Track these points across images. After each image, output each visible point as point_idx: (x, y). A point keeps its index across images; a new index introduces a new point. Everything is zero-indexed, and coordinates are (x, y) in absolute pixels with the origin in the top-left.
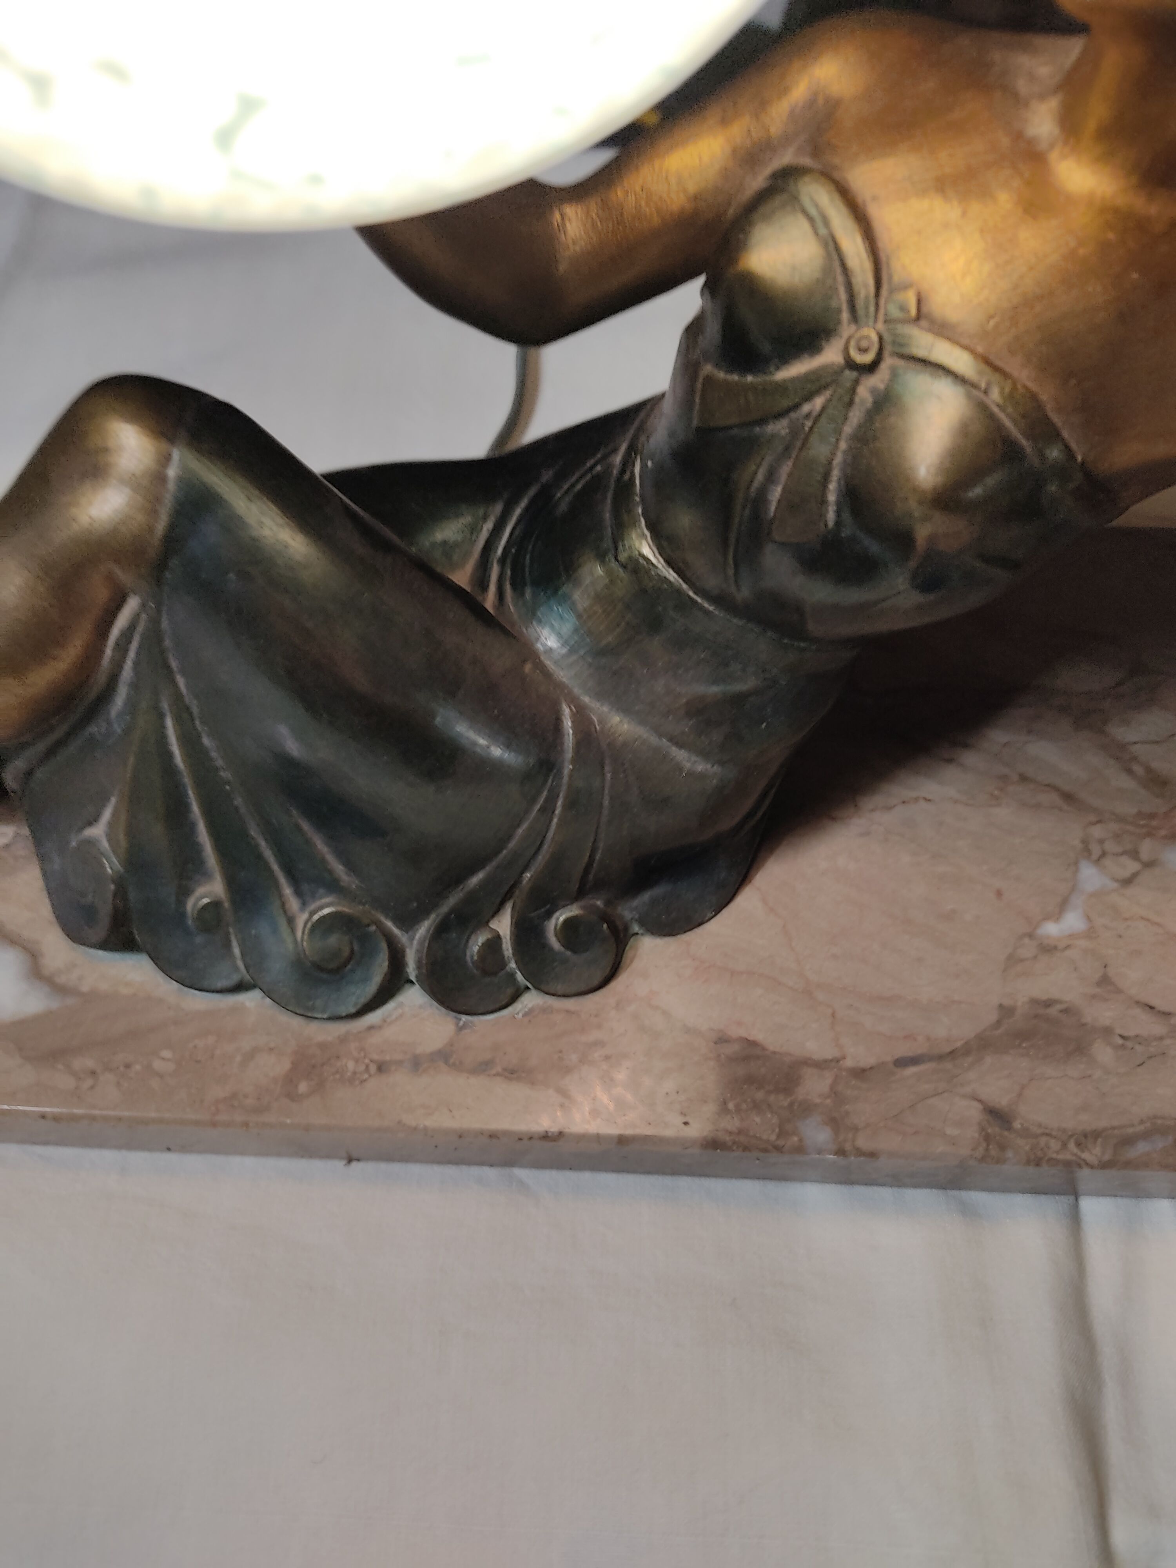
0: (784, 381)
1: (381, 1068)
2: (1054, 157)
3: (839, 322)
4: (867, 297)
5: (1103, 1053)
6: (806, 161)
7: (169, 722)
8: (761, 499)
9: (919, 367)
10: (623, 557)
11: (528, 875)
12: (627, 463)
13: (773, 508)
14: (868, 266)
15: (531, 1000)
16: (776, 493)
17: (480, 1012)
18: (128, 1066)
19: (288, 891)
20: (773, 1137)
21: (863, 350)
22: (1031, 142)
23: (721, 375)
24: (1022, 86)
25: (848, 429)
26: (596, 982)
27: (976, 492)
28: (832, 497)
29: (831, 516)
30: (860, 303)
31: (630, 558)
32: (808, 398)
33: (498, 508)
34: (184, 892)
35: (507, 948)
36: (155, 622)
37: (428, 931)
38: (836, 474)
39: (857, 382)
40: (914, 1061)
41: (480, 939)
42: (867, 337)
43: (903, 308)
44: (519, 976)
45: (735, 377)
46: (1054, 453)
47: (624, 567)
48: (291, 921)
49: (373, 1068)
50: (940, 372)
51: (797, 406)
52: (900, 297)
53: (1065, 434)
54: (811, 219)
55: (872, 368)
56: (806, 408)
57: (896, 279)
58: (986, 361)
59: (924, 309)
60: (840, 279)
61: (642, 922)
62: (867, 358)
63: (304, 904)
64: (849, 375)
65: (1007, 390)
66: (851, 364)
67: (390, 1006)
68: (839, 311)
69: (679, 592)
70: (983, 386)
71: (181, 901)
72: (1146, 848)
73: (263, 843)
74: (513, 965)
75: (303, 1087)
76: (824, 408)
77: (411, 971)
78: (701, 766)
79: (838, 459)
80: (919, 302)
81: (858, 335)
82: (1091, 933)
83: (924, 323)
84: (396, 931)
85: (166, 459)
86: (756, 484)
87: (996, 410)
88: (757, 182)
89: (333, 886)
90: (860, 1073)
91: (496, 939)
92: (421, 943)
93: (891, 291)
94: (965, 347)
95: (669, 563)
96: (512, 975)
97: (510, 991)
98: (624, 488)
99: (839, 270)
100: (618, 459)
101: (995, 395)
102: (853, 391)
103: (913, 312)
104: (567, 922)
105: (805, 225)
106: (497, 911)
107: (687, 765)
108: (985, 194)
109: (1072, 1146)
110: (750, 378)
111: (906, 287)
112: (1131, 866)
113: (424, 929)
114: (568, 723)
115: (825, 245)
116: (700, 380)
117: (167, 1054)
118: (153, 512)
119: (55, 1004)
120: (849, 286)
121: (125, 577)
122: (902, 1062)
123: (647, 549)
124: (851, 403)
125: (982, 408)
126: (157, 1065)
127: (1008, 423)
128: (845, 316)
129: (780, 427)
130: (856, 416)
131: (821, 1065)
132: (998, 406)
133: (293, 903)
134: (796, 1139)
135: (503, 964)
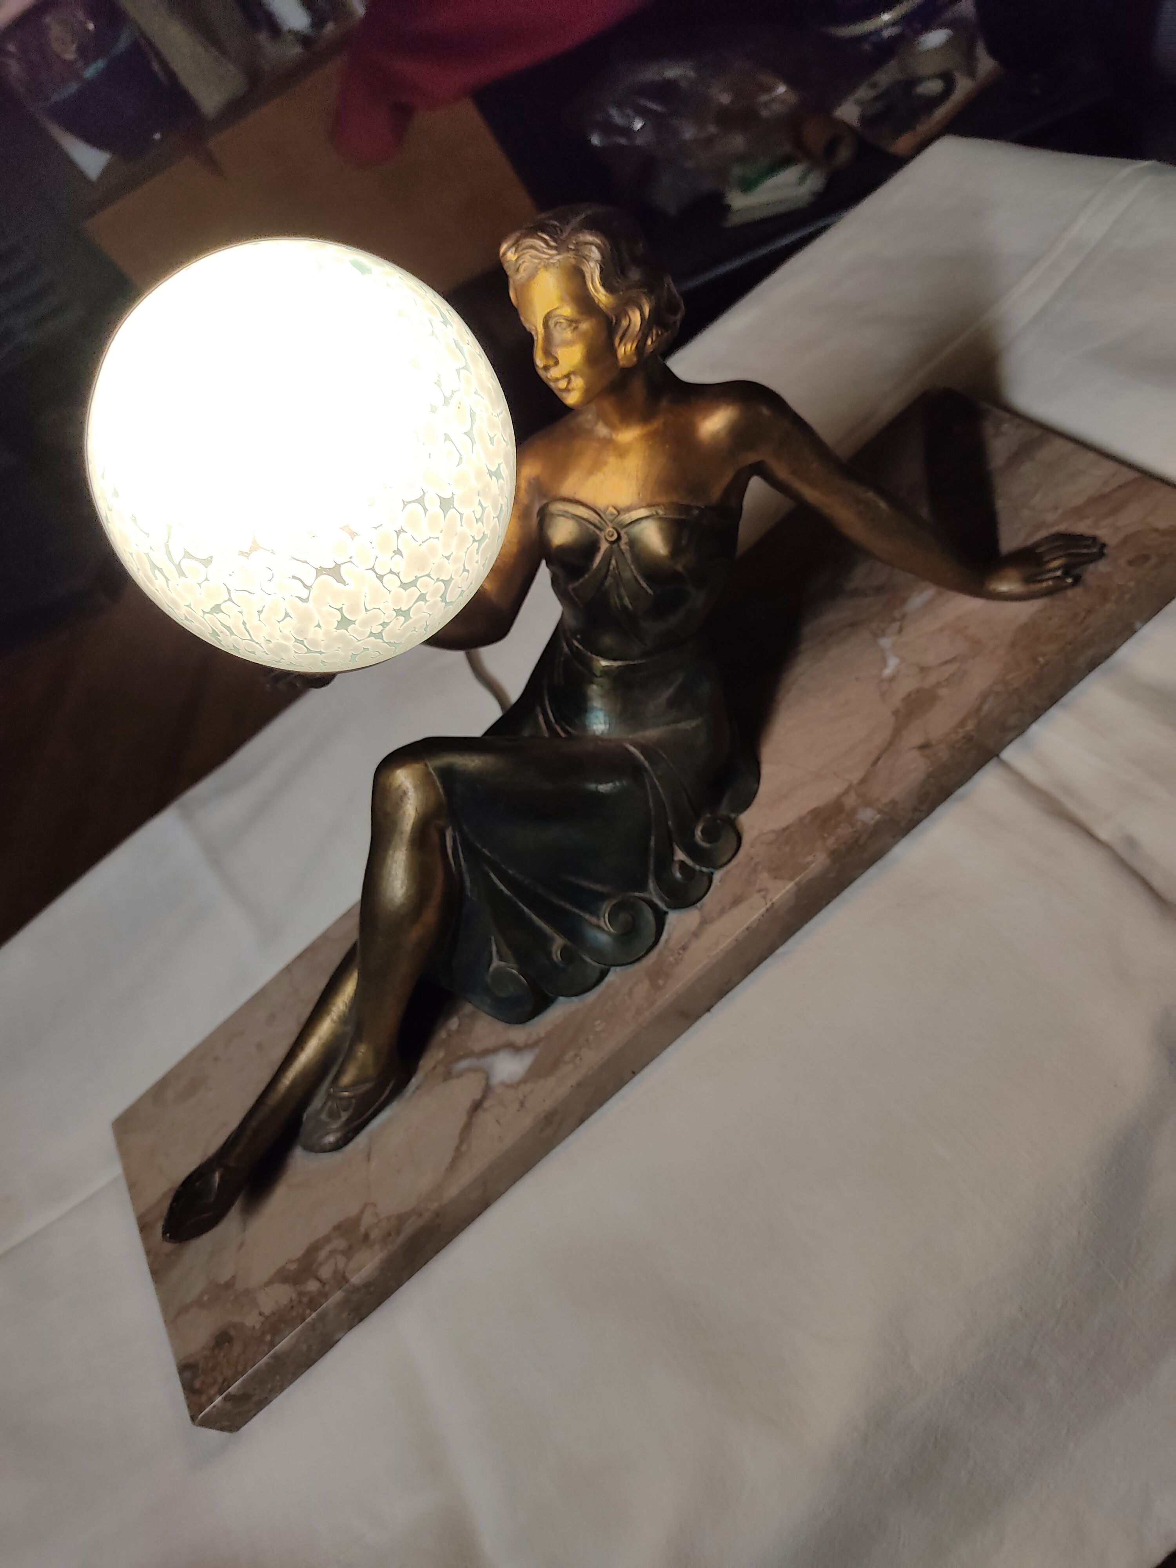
0: (597, 567)
1: (684, 948)
2: (614, 436)
3: (597, 535)
4: (600, 522)
5: (943, 692)
6: (545, 502)
7: (492, 875)
8: (624, 607)
9: (631, 526)
10: (598, 674)
11: (670, 823)
12: (570, 645)
13: (630, 606)
14: (591, 513)
15: (717, 876)
16: (627, 601)
17: (702, 895)
18: (587, 1040)
19: (587, 916)
20: (850, 830)
21: (612, 535)
22: (604, 438)
23: (576, 584)
24: (588, 426)
25: (630, 561)
26: (735, 847)
27: (684, 542)
28: (645, 585)
29: (650, 591)
30: (599, 524)
31: (601, 672)
32: (609, 564)
33: (539, 710)
34: (549, 954)
35: (690, 862)
36: (461, 832)
37: (653, 882)
38: (639, 577)
39: (619, 546)
40: (878, 759)
41: (676, 867)
42: (609, 531)
43: (612, 514)
44: (704, 869)
45: (581, 580)
46: (696, 512)
47: (601, 676)
48: (599, 928)
49: (681, 952)
50: (639, 521)
51: (608, 570)
52: (608, 512)
53: (692, 504)
54: (563, 516)
55: (619, 538)
56: (611, 567)
57: (602, 509)
58: (649, 506)
59: (619, 509)
60: (587, 524)
61: (733, 811)
62: (616, 536)
63: (598, 917)
64: (615, 546)
65: (663, 508)
66: (612, 543)
67: (666, 928)
68: (594, 532)
69: (627, 665)
70: (655, 513)
71: (551, 960)
72: (897, 614)
73: (562, 903)
74: (697, 867)
75: (661, 982)
76: (617, 562)
77: (662, 905)
78: (694, 723)
79: (635, 572)
80: (615, 508)
81: (607, 534)
82: (903, 660)
83: (621, 513)
84: (642, 895)
85: (426, 765)
86: (619, 606)
87: (665, 516)
88: (535, 520)
89: (603, 897)
90: (863, 781)
91: (682, 863)
92: (655, 890)
93: (604, 513)
94: (640, 508)
95: (615, 660)
96: (701, 871)
97: (705, 879)
98: (576, 653)
99: (583, 522)
100: (566, 649)
101: (661, 512)
102: (621, 550)
103: (616, 512)
104: (702, 832)
105: (562, 518)
106: (672, 853)
107: (689, 727)
108: (605, 463)
109: (961, 730)
110: (586, 576)
111: (607, 508)
112: (897, 625)
113: (651, 885)
114: (632, 749)
115: (573, 518)
116: (572, 593)
117: (598, 1022)
118: (435, 788)
119: (537, 1050)
120: (590, 523)
121: (441, 823)
122: (875, 763)
123: (604, 663)
124: (623, 553)
125: (661, 519)
126: (598, 1029)
127: (671, 516)
128: (598, 532)
129: (609, 581)
130: (628, 556)
131: (846, 792)
132: (665, 515)
133: (594, 920)
134: (859, 822)
135: (693, 870)
